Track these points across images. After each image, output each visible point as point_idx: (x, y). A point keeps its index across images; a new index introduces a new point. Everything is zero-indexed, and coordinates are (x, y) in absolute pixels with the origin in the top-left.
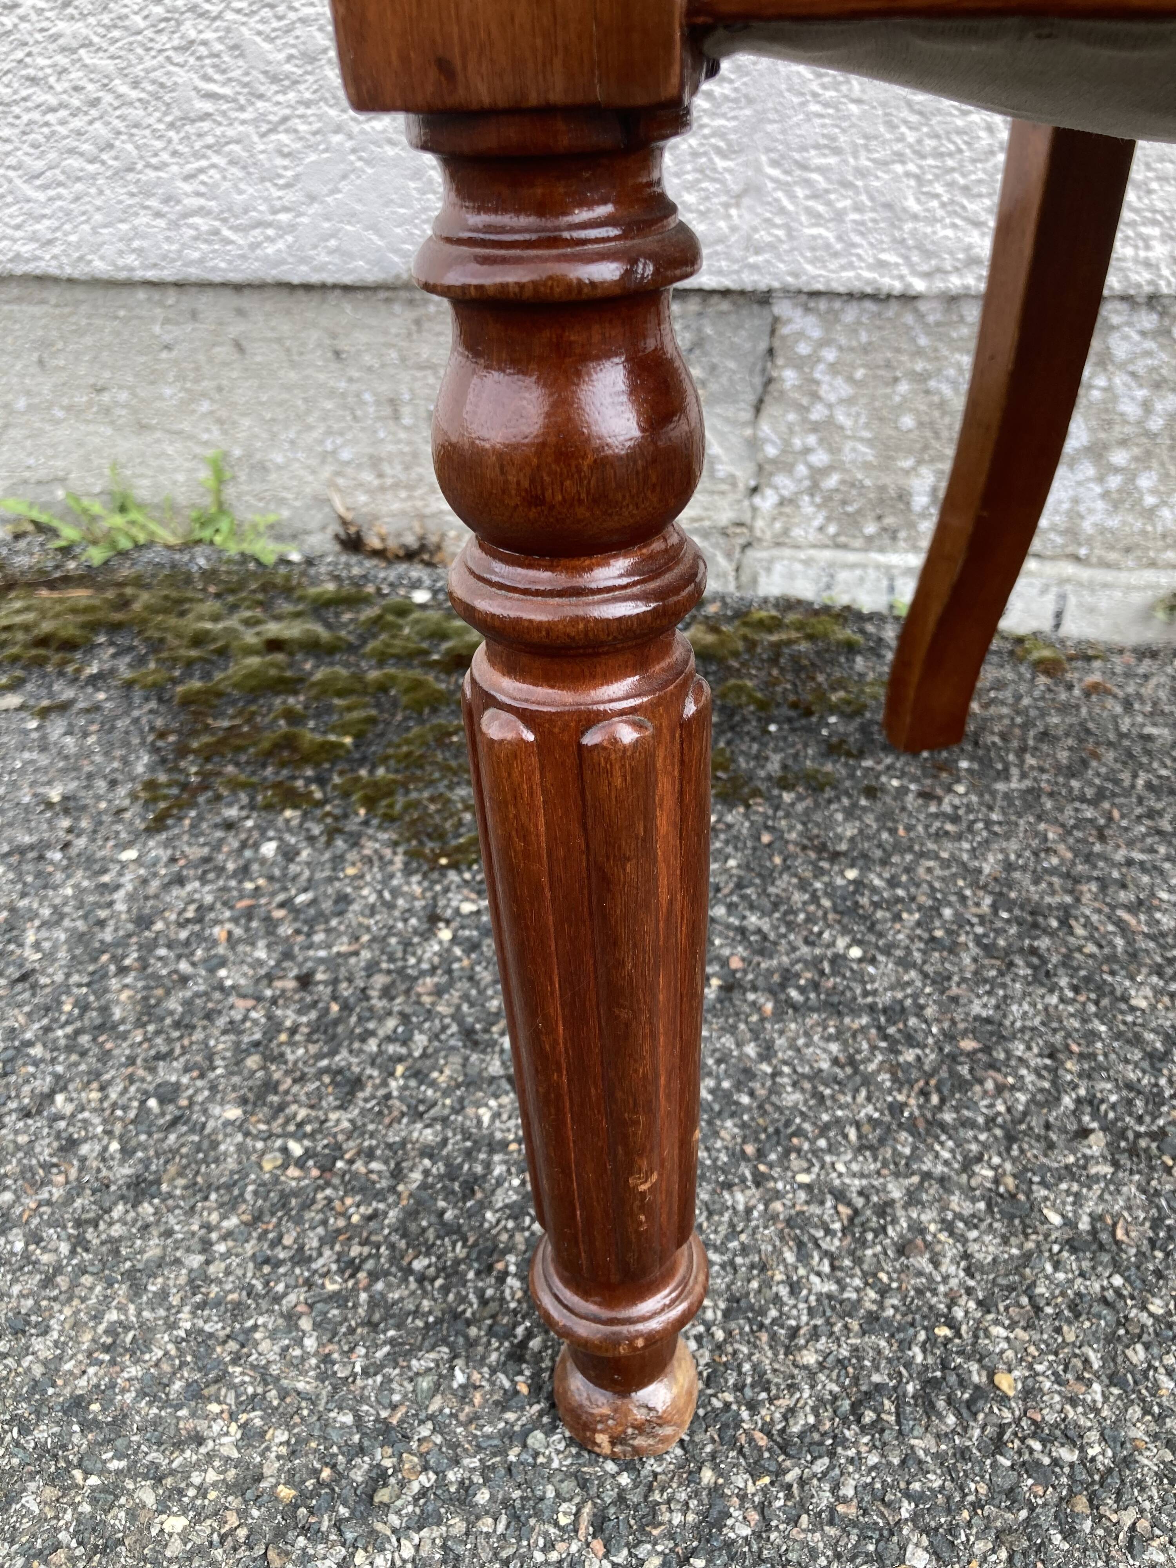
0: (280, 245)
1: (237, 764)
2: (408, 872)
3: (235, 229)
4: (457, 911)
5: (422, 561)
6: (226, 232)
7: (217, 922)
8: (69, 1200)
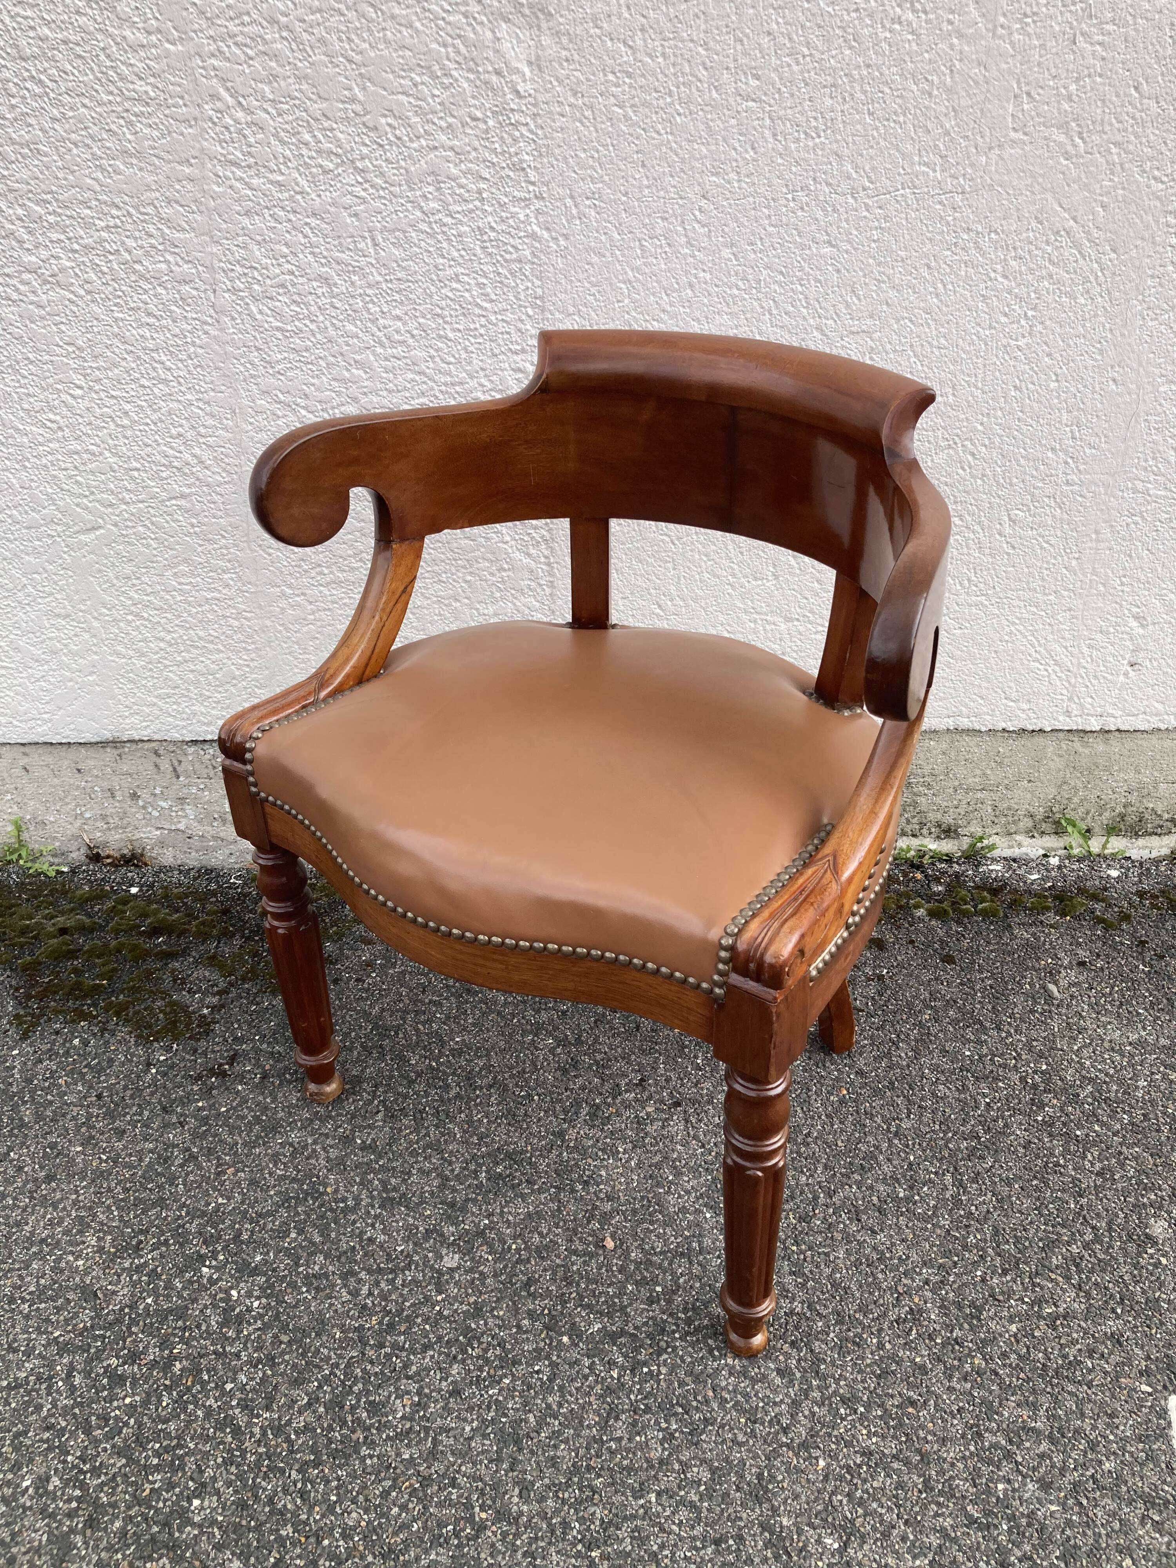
0: (45, 728)
1: (55, 1001)
2: (137, 1045)
3: (21, 721)
4: (158, 1060)
5: (134, 865)
6: (15, 723)
7: (60, 1077)
8: (24, 1185)
